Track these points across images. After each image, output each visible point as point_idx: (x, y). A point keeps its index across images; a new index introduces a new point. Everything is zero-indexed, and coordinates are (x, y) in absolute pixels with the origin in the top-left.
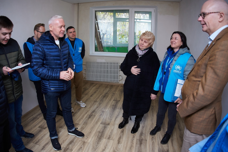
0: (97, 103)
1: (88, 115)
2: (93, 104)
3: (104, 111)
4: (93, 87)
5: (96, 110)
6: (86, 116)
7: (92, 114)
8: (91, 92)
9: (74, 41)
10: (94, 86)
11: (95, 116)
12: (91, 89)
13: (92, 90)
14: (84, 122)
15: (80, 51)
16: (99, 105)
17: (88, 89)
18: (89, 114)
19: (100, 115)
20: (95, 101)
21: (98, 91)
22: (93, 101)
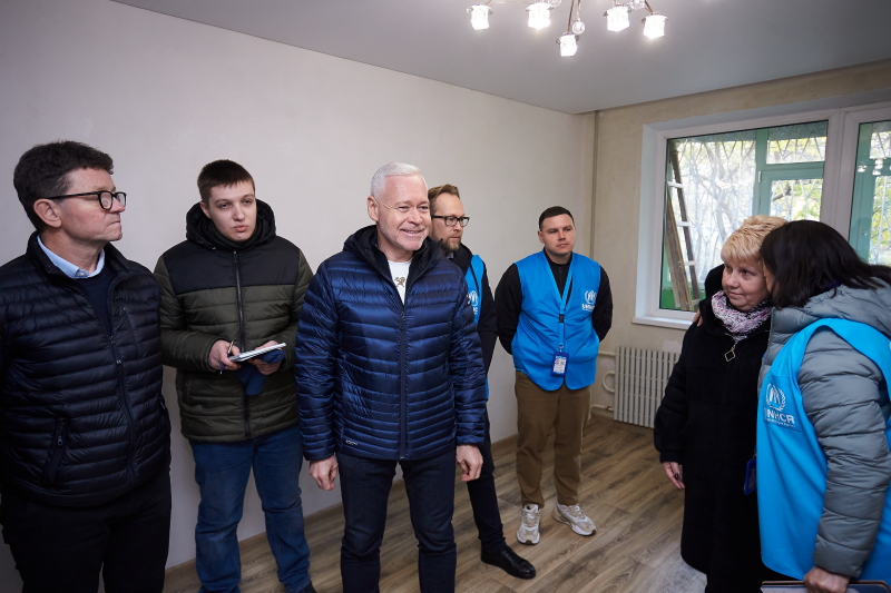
0: (625, 523)
1: (568, 562)
2: (608, 520)
3: (643, 562)
4: (632, 451)
5: (611, 550)
6: (557, 564)
7: (583, 565)
8: (617, 469)
9: (568, 264)
10: (638, 448)
11: (596, 575)
12: (620, 459)
13: (624, 463)
14: (539, 588)
15: (588, 307)
16: (633, 531)
17: (608, 456)
18: (574, 561)
19: (618, 579)
20: (621, 512)
21: (652, 470)
22: (613, 510)
